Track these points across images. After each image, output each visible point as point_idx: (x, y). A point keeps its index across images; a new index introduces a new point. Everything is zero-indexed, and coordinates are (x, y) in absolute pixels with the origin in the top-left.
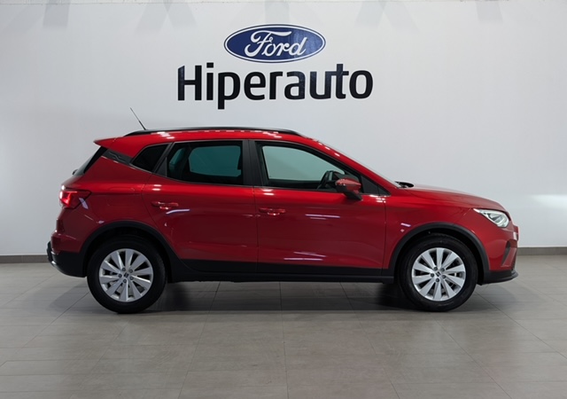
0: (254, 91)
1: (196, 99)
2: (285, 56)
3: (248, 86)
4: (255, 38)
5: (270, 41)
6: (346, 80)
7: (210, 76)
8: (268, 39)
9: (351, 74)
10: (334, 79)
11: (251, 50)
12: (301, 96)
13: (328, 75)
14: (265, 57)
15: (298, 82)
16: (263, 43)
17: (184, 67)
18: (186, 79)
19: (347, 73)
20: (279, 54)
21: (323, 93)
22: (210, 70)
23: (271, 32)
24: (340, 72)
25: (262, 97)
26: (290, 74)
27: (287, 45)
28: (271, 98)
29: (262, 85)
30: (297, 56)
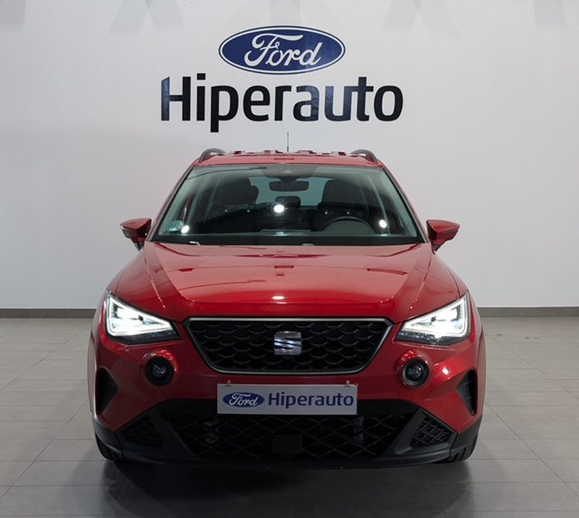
0: (256, 110)
1: (184, 119)
2: (295, 66)
3: (248, 103)
4: (258, 42)
5: (276, 46)
6: (370, 98)
7: (201, 90)
8: (273, 44)
9: (376, 90)
10: (355, 95)
11: (251, 58)
12: (314, 117)
13: (348, 91)
14: (269, 67)
15: (310, 99)
16: (267, 49)
17: (168, 79)
19: (371, 89)
20: (287, 63)
21: (341, 114)
22: (201, 83)
23: (277, 36)
24: (363, 87)
25: (265, 118)
26: (300, 89)
27: (297, 52)
28: (276, 119)
29: (266, 102)
30: (309, 66)
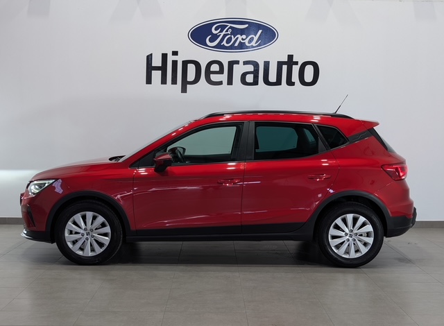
0: (214, 78)
1: (162, 83)
2: (242, 46)
3: (208, 72)
4: (216, 29)
5: (229, 32)
6: (296, 69)
7: (175, 63)
8: (227, 31)
9: (300, 64)
10: (285, 68)
11: (211, 41)
12: (255, 83)
13: (280, 64)
15: (252, 70)
16: (222, 34)
17: (151, 55)
18: (153, 65)
19: (296, 63)
20: (236, 45)
21: (275, 81)
22: (175, 58)
23: (230, 25)
24: (290, 62)
25: (221, 83)
26: (246, 63)
27: (244, 37)
28: (228, 84)
29: (221, 72)
30: (253, 47)
